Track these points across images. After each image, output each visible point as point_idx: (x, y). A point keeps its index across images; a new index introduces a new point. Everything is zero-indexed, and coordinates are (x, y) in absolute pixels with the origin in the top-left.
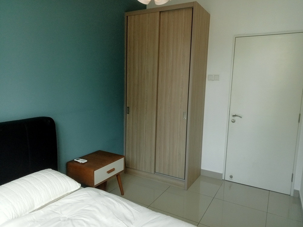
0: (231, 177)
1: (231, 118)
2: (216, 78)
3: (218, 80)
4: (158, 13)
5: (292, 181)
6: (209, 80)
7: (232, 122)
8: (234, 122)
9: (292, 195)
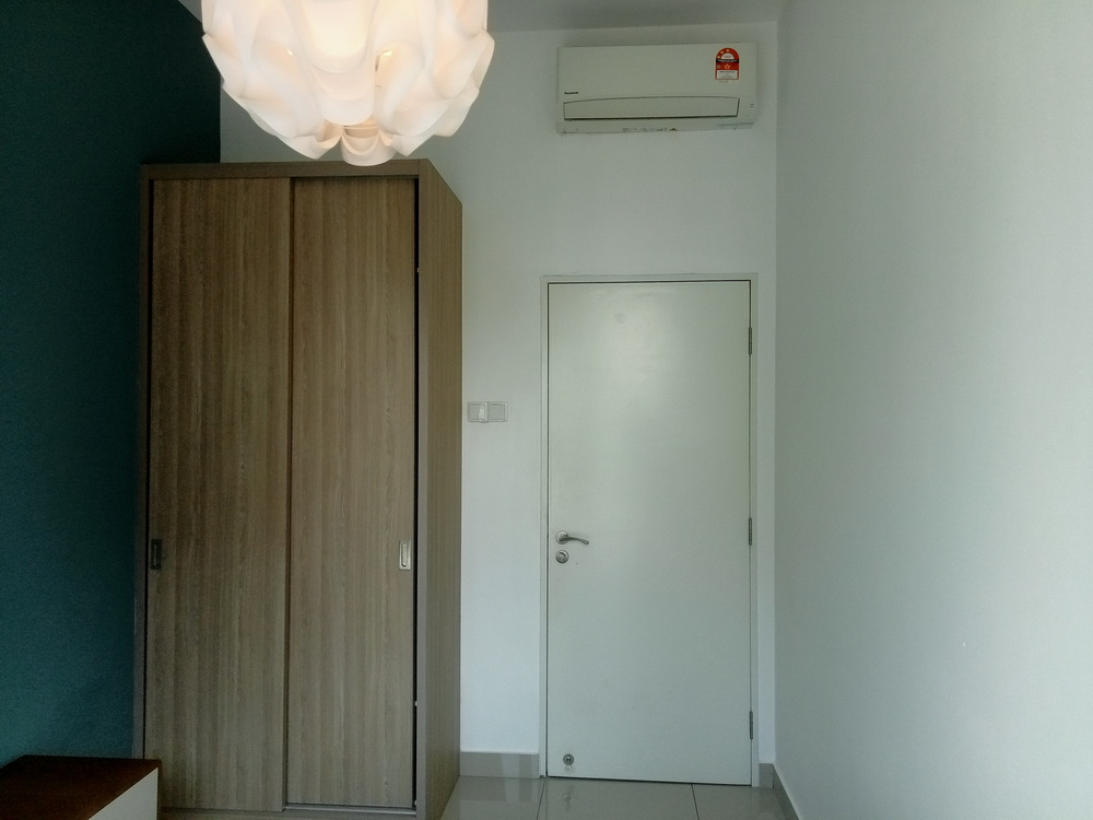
0: (569, 760)
1: (555, 548)
2: (497, 412)
3: (504, 421)
4: (286, 184)
5: (751, 738)
6: (471, 420)
7: (559, 560)
8: (562, 559)
9: (755, 784)
